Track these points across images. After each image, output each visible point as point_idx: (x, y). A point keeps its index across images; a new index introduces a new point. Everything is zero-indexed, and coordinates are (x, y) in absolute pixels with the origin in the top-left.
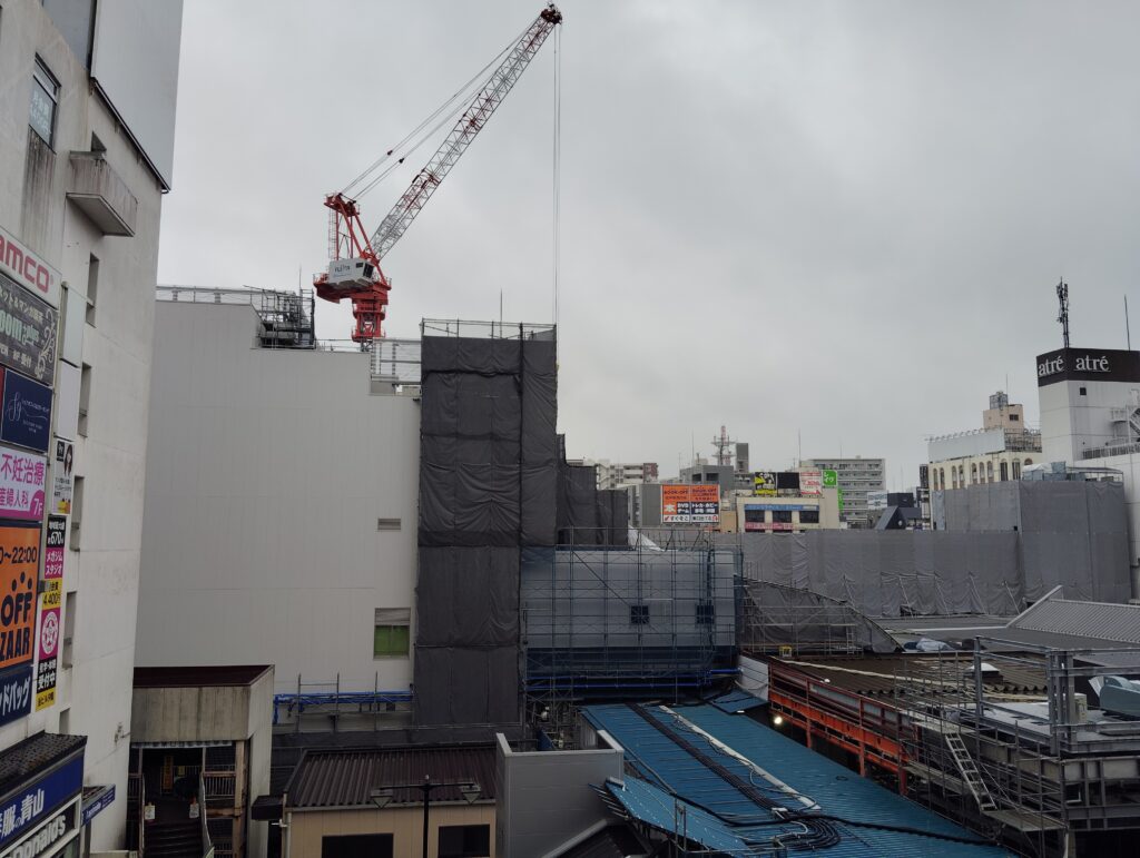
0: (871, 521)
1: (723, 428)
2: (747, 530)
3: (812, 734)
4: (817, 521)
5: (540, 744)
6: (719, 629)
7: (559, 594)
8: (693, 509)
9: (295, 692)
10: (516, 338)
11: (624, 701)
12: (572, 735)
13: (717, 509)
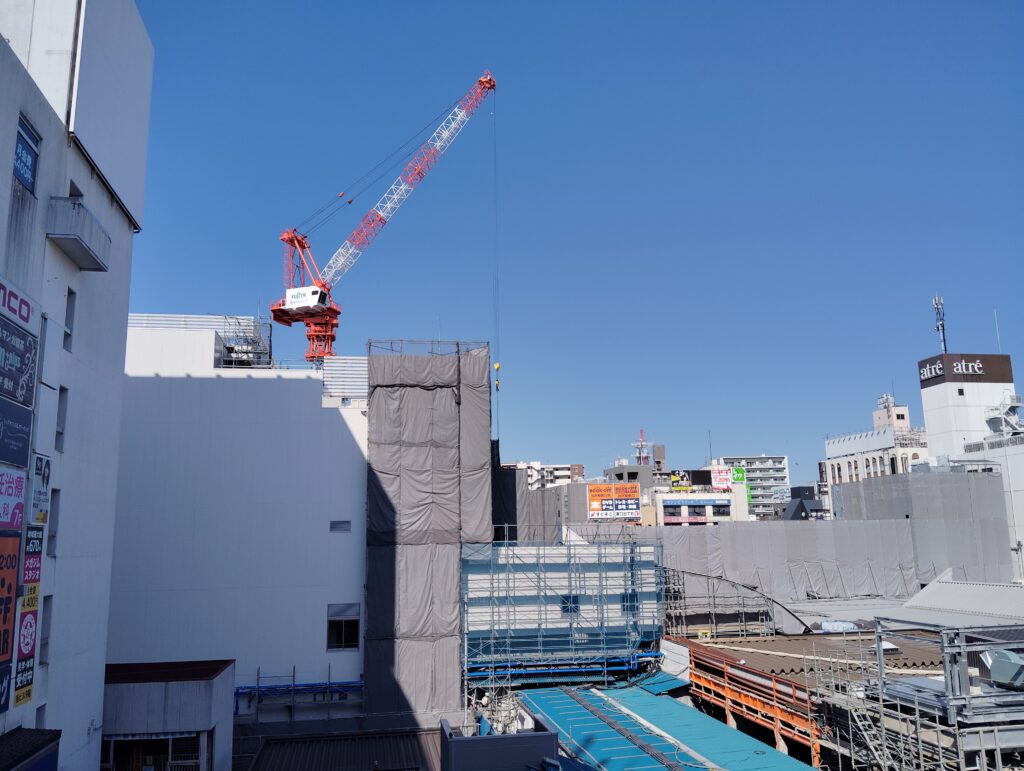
0: (777, 512)
2: (666, 524)
3: (733, 713)
4: (728, 514)
5: (480, 727)
6: (643, 615)
8: (617, 506)
9: (255, 685)
11: (556, 685)
13: (637, 504)
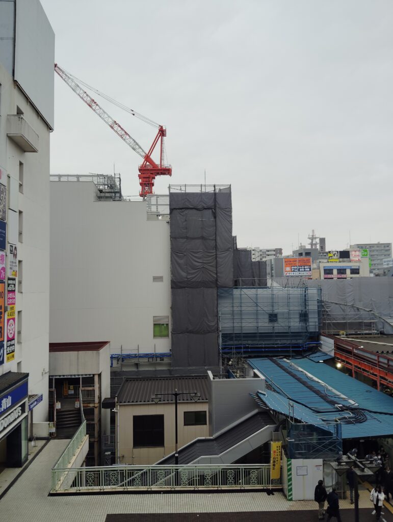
0: (385, 272)
1: (313, 231)
2: (325, 278)
3: (355, 371)
4: (358, 273)
5: (228, 375)
6: (310, 324)
7: (235, 309)
8: (299, 269)
9: (120, 353)
10: (213, 192)
11: (266, 356)
12: (243, 372)
13: (310, 269)
